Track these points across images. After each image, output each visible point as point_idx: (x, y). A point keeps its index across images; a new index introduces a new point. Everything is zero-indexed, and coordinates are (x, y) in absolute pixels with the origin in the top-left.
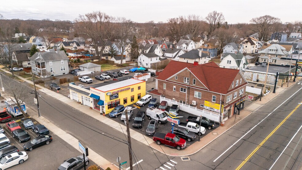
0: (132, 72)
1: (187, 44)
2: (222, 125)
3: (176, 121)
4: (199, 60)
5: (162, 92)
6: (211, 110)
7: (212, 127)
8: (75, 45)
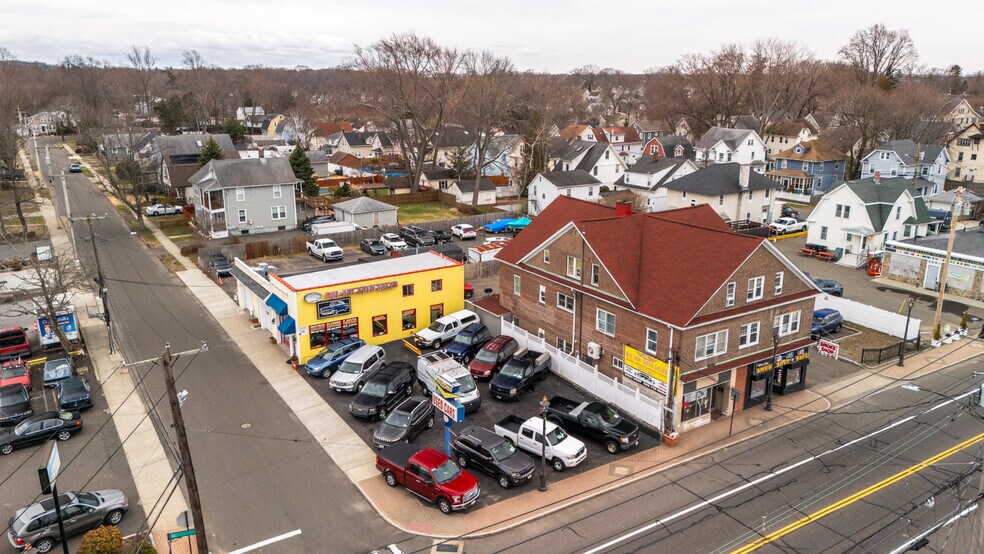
1: (733, 144)
2: (671, 444)
3: (453, 407)
5: (509, 305)
6: (643, 383)
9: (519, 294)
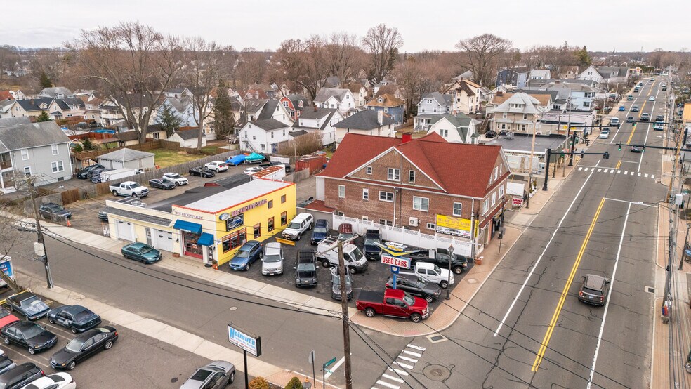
0: (234, 165)
1: (339, 98)
2: (479, 263)
3: (404, 260)
4: (379, 131)
5: (335, 205)
6: (452, 233)
7: (462, 267)
8: (55, 107)
9: (344, 197)
